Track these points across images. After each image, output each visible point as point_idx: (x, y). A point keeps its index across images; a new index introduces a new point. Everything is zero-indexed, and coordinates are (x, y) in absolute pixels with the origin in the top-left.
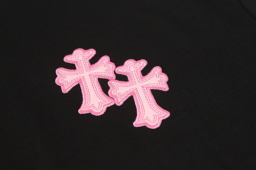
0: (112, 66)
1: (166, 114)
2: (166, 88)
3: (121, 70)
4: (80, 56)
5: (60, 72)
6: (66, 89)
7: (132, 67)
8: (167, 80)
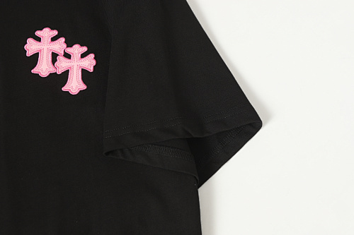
0: (65, 46)
1: (84, 87)
2: (91, 69)
3: (69, 50)
4: (46, 33)
5: (30, 41)
6: (29, 54)
7: (77, 50)
8: (95, 64)
